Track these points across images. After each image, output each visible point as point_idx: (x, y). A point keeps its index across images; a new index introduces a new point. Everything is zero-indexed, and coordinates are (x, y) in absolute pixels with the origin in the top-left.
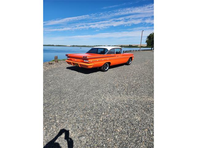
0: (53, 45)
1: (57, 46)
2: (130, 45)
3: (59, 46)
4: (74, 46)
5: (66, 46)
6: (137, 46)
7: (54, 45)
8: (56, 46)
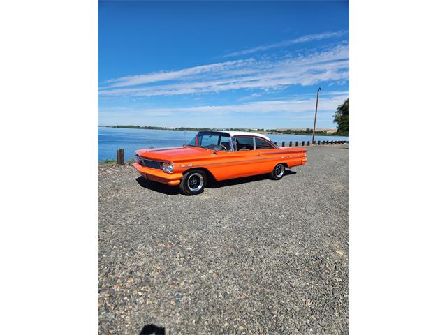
0: (138, 127)
1: (146, 128)
2: (308, 130)
3: (150, 128)
4: (182, 129)
5: (166, 129)
6: (325, 131)
7: (141, 126)
8: (144, 128)
